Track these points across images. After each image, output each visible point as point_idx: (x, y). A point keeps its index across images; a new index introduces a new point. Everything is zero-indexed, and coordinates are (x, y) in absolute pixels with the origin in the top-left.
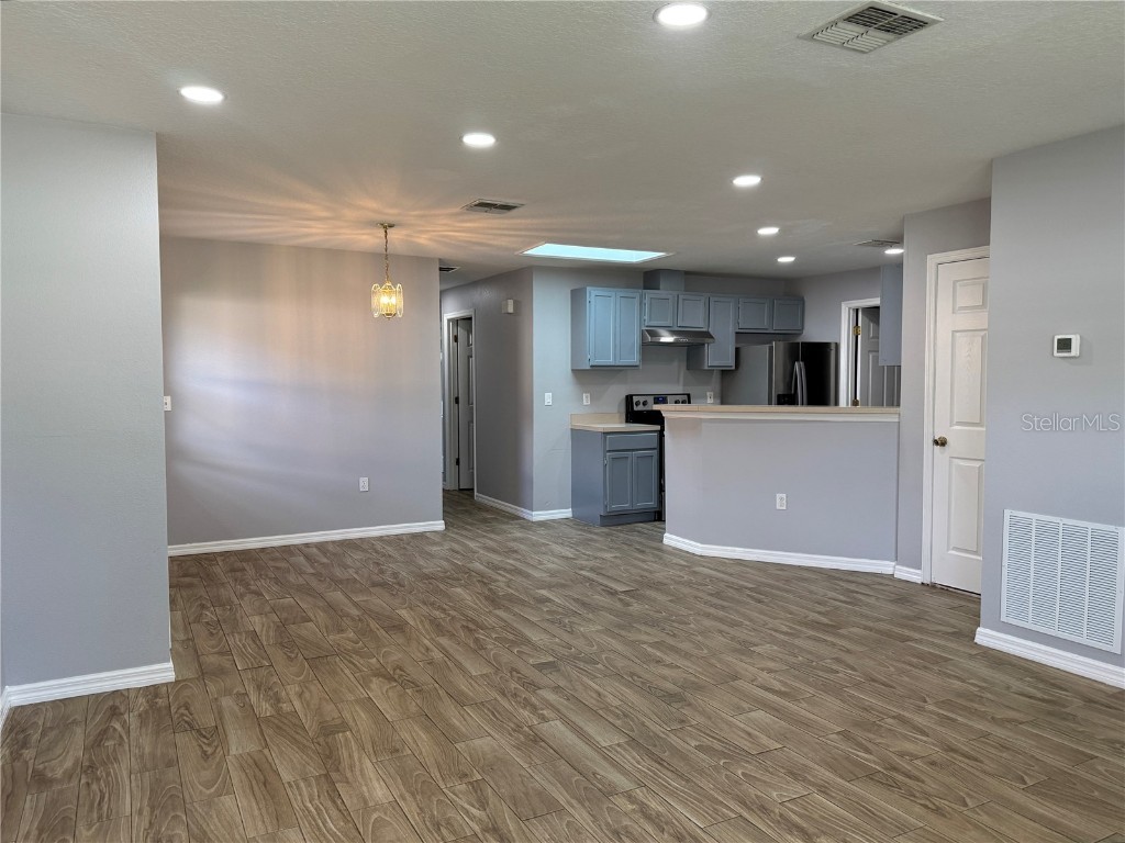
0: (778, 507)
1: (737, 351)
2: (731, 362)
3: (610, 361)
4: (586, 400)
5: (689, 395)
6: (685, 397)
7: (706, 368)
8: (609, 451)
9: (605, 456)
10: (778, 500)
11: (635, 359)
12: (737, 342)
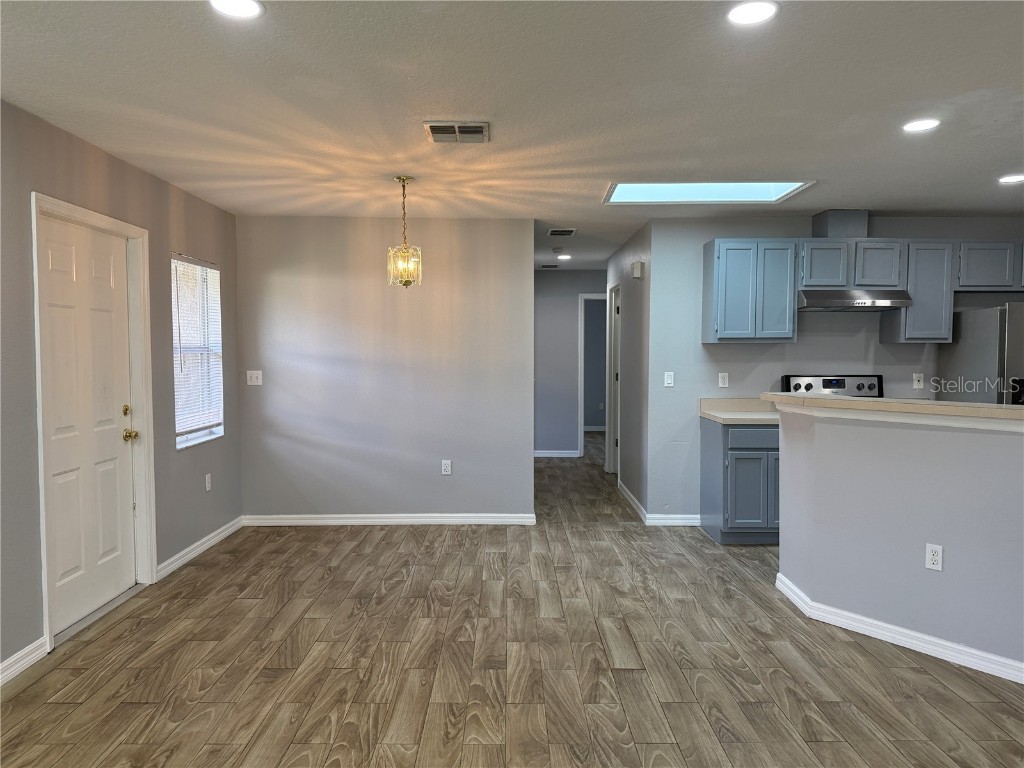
0: (929, 565)
1: (957, 317)
2: (945, 332)
3: (748, 333)
4: (723, 380)
5: (880, 378)
6: (875, 381)
7: (902, 340)
8: (732, 449)
9: (725, 456)
10: (929, 556)
11: (786, 329)
12: (956, 304)
